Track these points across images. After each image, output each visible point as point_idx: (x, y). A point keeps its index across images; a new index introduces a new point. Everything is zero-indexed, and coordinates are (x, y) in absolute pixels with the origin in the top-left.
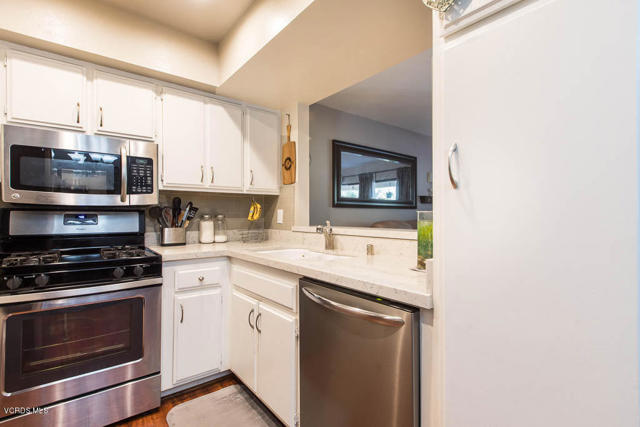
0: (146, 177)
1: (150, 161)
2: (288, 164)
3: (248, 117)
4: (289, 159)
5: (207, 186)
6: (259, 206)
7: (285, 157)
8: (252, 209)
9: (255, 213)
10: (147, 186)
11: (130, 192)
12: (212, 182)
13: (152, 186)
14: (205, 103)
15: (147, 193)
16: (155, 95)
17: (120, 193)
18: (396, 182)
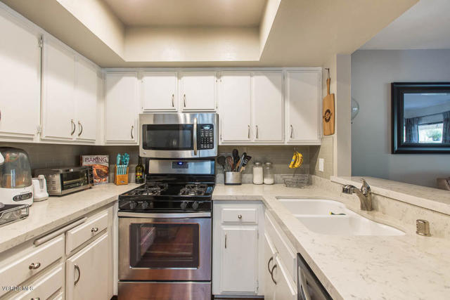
0: (209, 137)
1: (212, 126)
2: (328, 116)
3: (288, 80)
4: (328, 111)
5: (253, 141)
6: (300, 155)
7: (325, 110)
8: (294, 158)
9: (297, 160)
10: (210, 143)
11: (199, 148)
12: (257, 137)
13: (213, 143)
14: (251, 76)
15: (210, 148)
16: (216, 79)
17: (193, 149)
18: (442, 124)
